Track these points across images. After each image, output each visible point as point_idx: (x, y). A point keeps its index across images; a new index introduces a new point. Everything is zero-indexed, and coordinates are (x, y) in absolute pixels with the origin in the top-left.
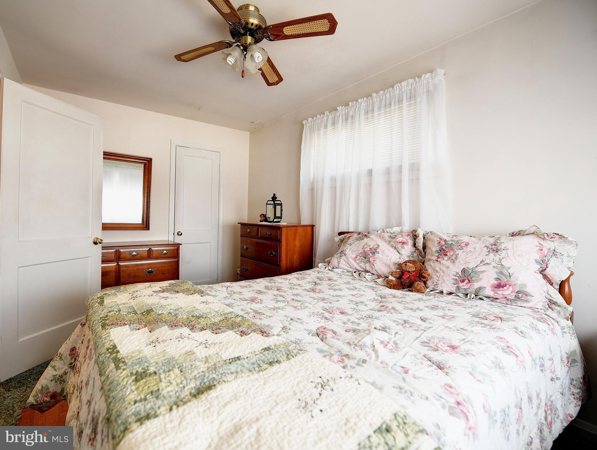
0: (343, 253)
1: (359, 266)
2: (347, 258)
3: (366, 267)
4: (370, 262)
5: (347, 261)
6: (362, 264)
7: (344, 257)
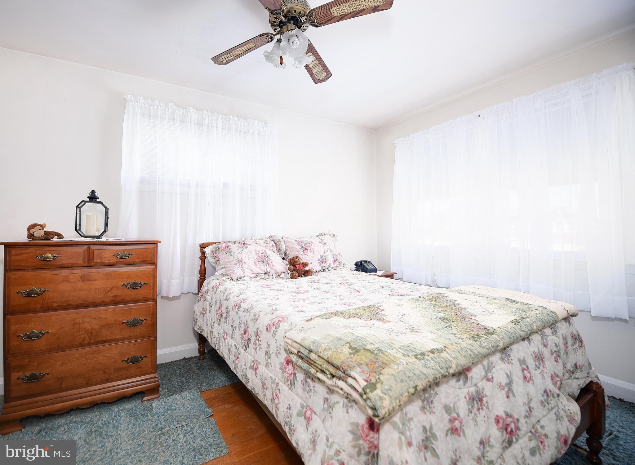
0: (242, 262)
1: (261, 270)
2: (249, 266)
3: (266, 269)
4: (269, 264)
5: (250, 268)
6: (263, 268)
7: (245, 266)
